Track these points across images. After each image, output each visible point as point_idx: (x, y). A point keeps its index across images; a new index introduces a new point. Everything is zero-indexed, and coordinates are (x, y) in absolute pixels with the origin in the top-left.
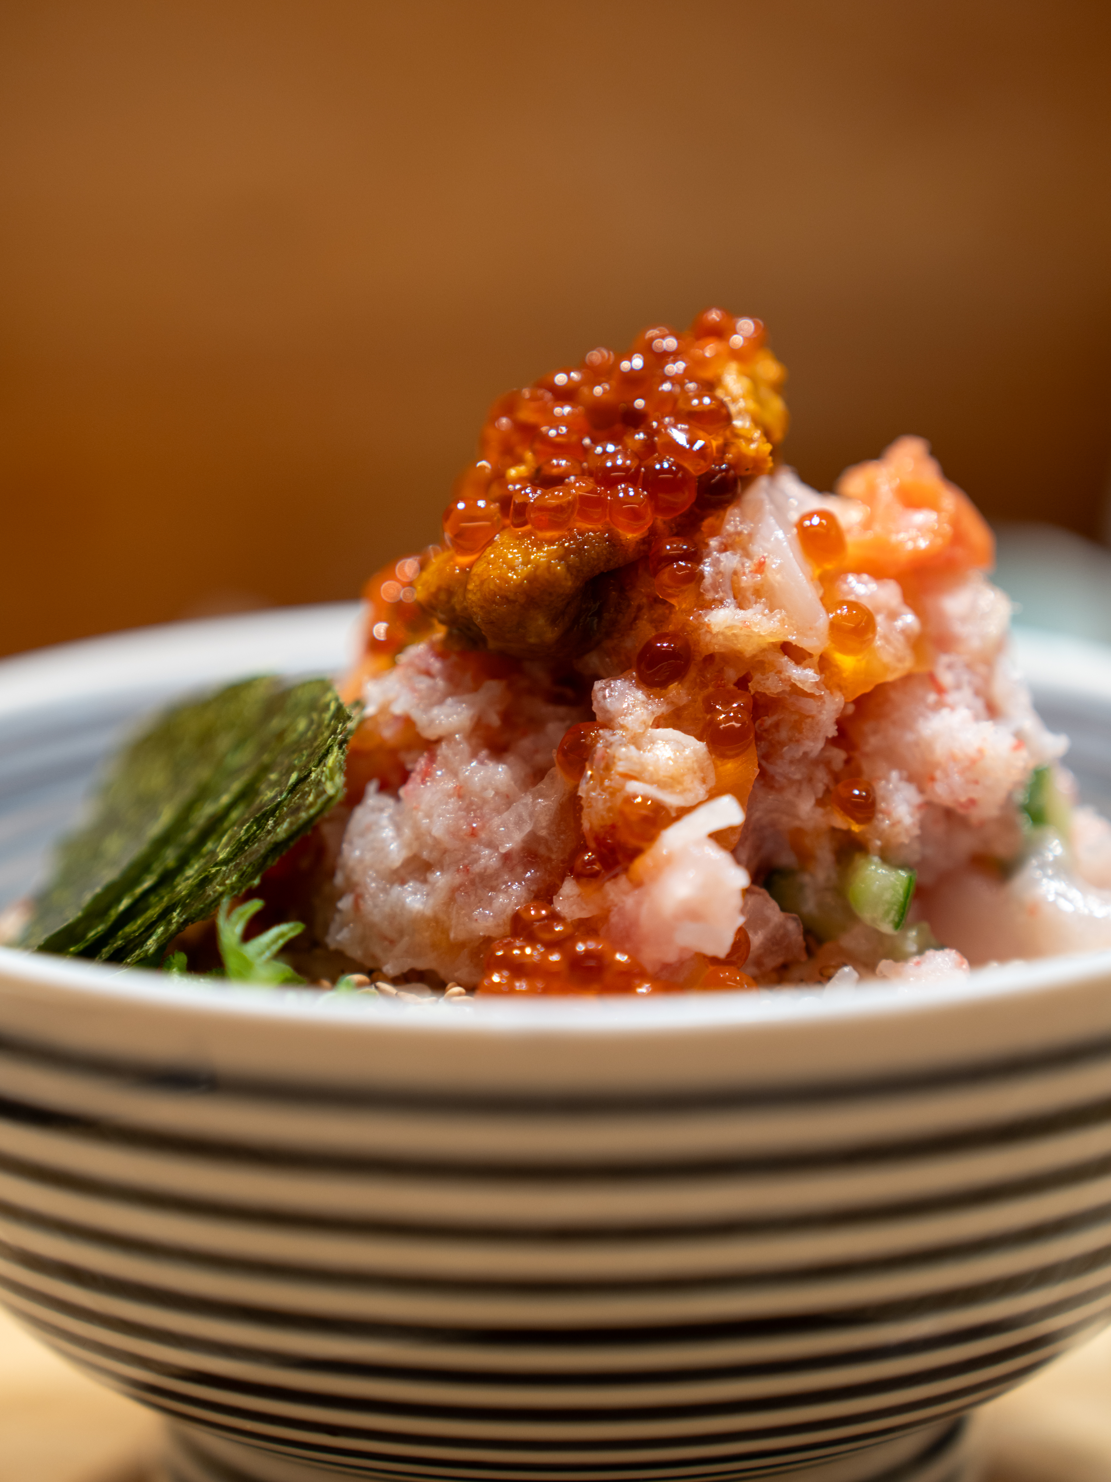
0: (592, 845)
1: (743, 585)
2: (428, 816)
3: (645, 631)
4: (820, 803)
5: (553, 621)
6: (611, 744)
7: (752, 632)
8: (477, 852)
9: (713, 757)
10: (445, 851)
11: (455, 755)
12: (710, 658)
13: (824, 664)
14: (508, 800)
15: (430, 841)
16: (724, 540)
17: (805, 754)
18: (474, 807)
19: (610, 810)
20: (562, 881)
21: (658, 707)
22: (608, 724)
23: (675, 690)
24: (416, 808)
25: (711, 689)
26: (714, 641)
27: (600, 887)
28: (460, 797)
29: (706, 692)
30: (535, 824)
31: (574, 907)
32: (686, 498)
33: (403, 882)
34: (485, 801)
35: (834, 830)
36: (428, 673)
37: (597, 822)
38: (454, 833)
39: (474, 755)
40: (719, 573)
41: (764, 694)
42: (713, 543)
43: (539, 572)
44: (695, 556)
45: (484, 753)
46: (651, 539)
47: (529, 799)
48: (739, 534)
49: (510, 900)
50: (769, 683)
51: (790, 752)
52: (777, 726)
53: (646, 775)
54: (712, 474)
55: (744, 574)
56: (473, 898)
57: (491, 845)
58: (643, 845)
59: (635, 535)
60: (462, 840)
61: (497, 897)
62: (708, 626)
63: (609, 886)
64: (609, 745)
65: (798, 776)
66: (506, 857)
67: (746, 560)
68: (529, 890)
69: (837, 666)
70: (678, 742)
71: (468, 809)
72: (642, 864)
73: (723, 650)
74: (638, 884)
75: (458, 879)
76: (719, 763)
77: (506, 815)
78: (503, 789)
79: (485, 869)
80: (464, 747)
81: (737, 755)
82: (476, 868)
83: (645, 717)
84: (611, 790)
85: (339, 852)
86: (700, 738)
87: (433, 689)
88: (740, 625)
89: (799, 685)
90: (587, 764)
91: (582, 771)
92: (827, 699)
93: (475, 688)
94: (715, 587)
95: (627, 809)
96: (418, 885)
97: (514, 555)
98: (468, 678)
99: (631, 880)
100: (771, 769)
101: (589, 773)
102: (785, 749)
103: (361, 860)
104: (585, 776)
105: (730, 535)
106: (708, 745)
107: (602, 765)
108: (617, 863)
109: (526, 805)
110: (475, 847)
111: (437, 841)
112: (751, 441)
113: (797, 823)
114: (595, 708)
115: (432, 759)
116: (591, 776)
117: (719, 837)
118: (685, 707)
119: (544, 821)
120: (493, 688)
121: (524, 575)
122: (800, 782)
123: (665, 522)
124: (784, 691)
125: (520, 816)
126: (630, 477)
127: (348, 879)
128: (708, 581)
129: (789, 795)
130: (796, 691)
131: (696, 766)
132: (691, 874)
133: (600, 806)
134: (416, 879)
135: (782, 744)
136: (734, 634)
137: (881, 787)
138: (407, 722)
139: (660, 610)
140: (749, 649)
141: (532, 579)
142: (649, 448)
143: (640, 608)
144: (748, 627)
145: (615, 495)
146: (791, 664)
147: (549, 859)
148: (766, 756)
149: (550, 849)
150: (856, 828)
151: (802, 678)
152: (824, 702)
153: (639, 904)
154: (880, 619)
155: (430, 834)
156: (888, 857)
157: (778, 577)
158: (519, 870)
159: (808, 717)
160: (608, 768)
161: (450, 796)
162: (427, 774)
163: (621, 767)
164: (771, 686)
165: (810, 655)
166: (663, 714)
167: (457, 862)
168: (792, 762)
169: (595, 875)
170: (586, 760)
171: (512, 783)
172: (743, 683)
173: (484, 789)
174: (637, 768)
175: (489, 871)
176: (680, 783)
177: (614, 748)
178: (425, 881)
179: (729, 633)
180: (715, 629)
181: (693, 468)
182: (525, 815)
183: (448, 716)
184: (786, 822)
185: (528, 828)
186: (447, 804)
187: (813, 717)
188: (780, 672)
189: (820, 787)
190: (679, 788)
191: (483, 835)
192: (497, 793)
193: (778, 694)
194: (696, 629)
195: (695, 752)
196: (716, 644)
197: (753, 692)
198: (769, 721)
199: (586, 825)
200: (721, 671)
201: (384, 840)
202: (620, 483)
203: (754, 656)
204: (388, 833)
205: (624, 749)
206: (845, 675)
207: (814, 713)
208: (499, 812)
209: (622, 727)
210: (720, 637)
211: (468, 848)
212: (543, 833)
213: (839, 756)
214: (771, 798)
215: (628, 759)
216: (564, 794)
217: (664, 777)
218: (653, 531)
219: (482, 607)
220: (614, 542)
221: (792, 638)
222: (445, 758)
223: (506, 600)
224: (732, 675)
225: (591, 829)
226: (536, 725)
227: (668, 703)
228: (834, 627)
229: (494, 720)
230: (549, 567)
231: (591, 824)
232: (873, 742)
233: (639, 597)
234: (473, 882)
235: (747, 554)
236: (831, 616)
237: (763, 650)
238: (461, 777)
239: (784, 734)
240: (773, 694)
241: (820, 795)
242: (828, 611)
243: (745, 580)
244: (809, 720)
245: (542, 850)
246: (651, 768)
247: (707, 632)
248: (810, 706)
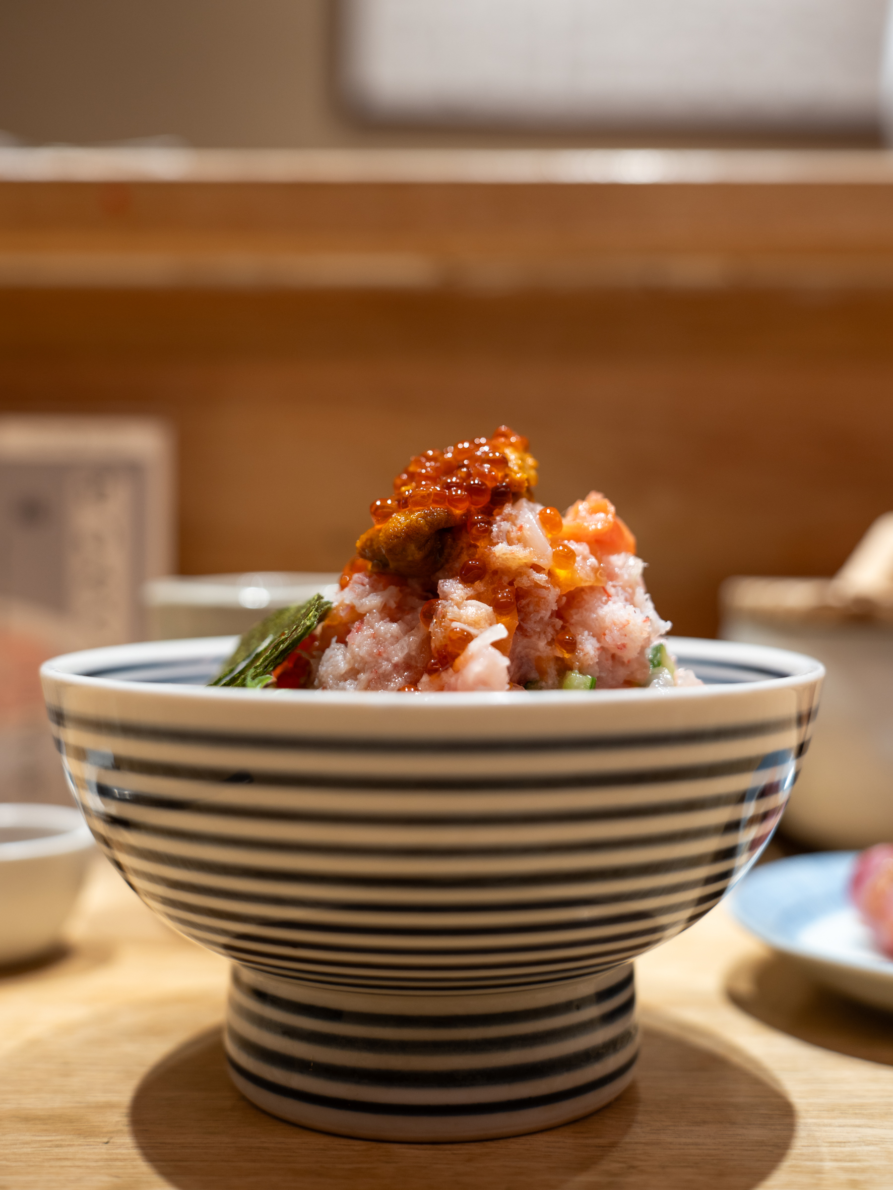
0: (436, 655)
1: (512, 536)
2: (359, 647)
3: (464, 557)
4: (549, 644)
5: (419, 548)
6: (446, 606)
7: (515, 556)
8: (381, 663)
9: (496, 614)
10: (366, 663)
11: (372, 619)
12: (495, 572)
13: (550, 574)
14: (397, 639)
15: (359, 659)
16: (503, 517)
17: (542, 618)
18: (381, 642)
19: (444, 637)
20: (421, 676)
21: (469, 591)
22: (446, 598)
23: (477, 583)
24: (353, 644)
25: (496, 585)
26: (497, 561)
27: (439, 675)
28: (374, 638)
29: (492, 586)
30: (410, 648)
31: (427, 686)
32: (485, 500)
33: (346, 680)
34: (386, 639)
35: (558, 659)
36: (363, 585)
37: (438, 643)
38: (371, 654)
39: (382, 619)
40: (500, 531)
41: (521, 588)
42: (498, 518)
43: (411, 523)
44: (490, 524)
45: (388, 619)
46: (468, 514)
47: (406, 638)
48: (511, 515)
49: (396, 685)
50: (523, 581)
51: (535, 617)
52: (528, 604)
53: (462, 620)
54: (497, 488)
55: (512, 531)
56: (378, 685)
57: (388, 660)
58: (460, 652)
59: (460, 511)
60: (374, 657)
61: (391, 684)
62: (494, 553)
63: (443, 675)
64: (444, 607)
65: (538, 630)
66: (396, 666)
67: (513, 526)
68: (406, 681)
69: (557, 576)
70: (479, 606)
71: (378, 644)
72: (459, 661)
73: (501, 566)
74: (457, 672)
75: (372, 676)
76: (499, 618)
77: (395, 646)
78: (395, 634)
79: (385, 671)
80: (377, 615)
81: (508, 614)
82: (381, 671)
83: (462, 595)
84: (445, 627)
85: (317, 671)
86: (490, 606)
87: (364, 591)
88: (510, 552)
89: (538, 582)
90: (434, 616)
91: (432, 619)
92: (552, 589)
93: (385, 588)
94: (498, 537)
95: (451, 635)
96: (353, 681)
97: (402, 519)
98: (381, 585)
99: (454, 671)
100: (525, 626)
101: (435, 620)
102: (532, 615)
103: (326, 671)
104: (433, 622)
105: (506, 515)
106: (493, 608)
107: (441, 616)
108: (447, 663)
109: (405, 640)
110: (380, 661)
111: (362, 658)
112: (516, 473)
113: (538, 654)
114: (438, 592)
115: (362, 622)
116: (436, 622)
117: (496, 644)
118: (483, 593)
119: (414, 647)
120: (393, 589)
121: (405, 525)
122: (539, 633)
123: (475, 509)
124: (531, 586)
125: (402, 646)
126: (458, 486)
127: (320, 681)
128: (494, 534)
129: (534, 639)
130: (537, 586)
131: (487, 617)
133: (440, 635)
134: (352, 679)
135: (530, 613)
136: (506, 558)
137: (579, 638)
138: (352, 608)
139: (472, 550)
140: (514, 565)
141: (408, 527)
142: (469, 475)
143: (462, 548)
144: (513, 553)
145: (450, 492)
146: (534, 572)
147: (417, 667)
148: (522, 620)
149: (416, 662)
150: (567, 656)
151: (539, 578)
152: (550, 591)
153: (457, 680)
154: (578, 559)
155: (359, 655)
156: (582, 671)
157: (529, 533)
158: (402, 671)
159: (543, 598)
160: (444, 617)
161: (369, 638)
162: (359, 629)
163: (449, 616)
164: (524, 582)
165: (544, 569)
166: (472, 595)
167: (371, 668)
168: (535, 622)
169: (436, 670)
170: (433, 614)
171: (400, 631)
172: (511, 584)
173: (386, 634)
174: (458, 617)
175: (387, 672)
176: (479, 624)
177: (446, 608)
178: (356, 679)
179: (504, 557)
180: (497, 554)
181: (490, 484)
182: (405, 646)
183: (370, 601)
184: (533, 654)
185: (406, 651)
186: (367, 641)
187: (545, 598)
188: (528, 577)
189: (550, 637)
190: (478, 626)
191: (384, 655)
192: (392, 636)
193: (529, 587)
194: (488, 556)
195: (487, 610)
196: (498, 562)
197: (516, 587)
198: (524, 602)
199: (433, 645)
200: (501, 578)
201: (338, 661)
202: (453, 487)
203: (517, 569)
204: (340, 657)
205: (451, 608)
206: (561, 580)
207: (545, 596)
208: (393, 645)
209: (452, 599)
210: (500, 559)
211: (377, 661)
212: (413, 653)
213: (559, 623)
214: (525, 641)
215: (453, 612)
216: (424, 635)
217: (471, 621)
218: (469, 511)
219: (385, 543)
220: (450, 514)
221: (535, 560)
222: (368, 620)
223: (397, 537)
224: (506, 580)
225: (435, 647)
226: (413, 609)
227: (474, 590)
228: (556, 555)
229: (393, 605)
230: (417, 521)
231: (435, 646)
232: (575, 618)
233: (463, 543)
234: (379, 678)
235: (514, 524)
236: (554, 550)
237: (521, 567)
238: (375, 629)
239: (531, 608)
240: (526, 587)
241: (549, 640)
242: (553, 548)
243: (513, 535)
244: (543, 600)
245: (413, 663)
246: (464, 617)
247: (493, 556)
248: (544, 592)
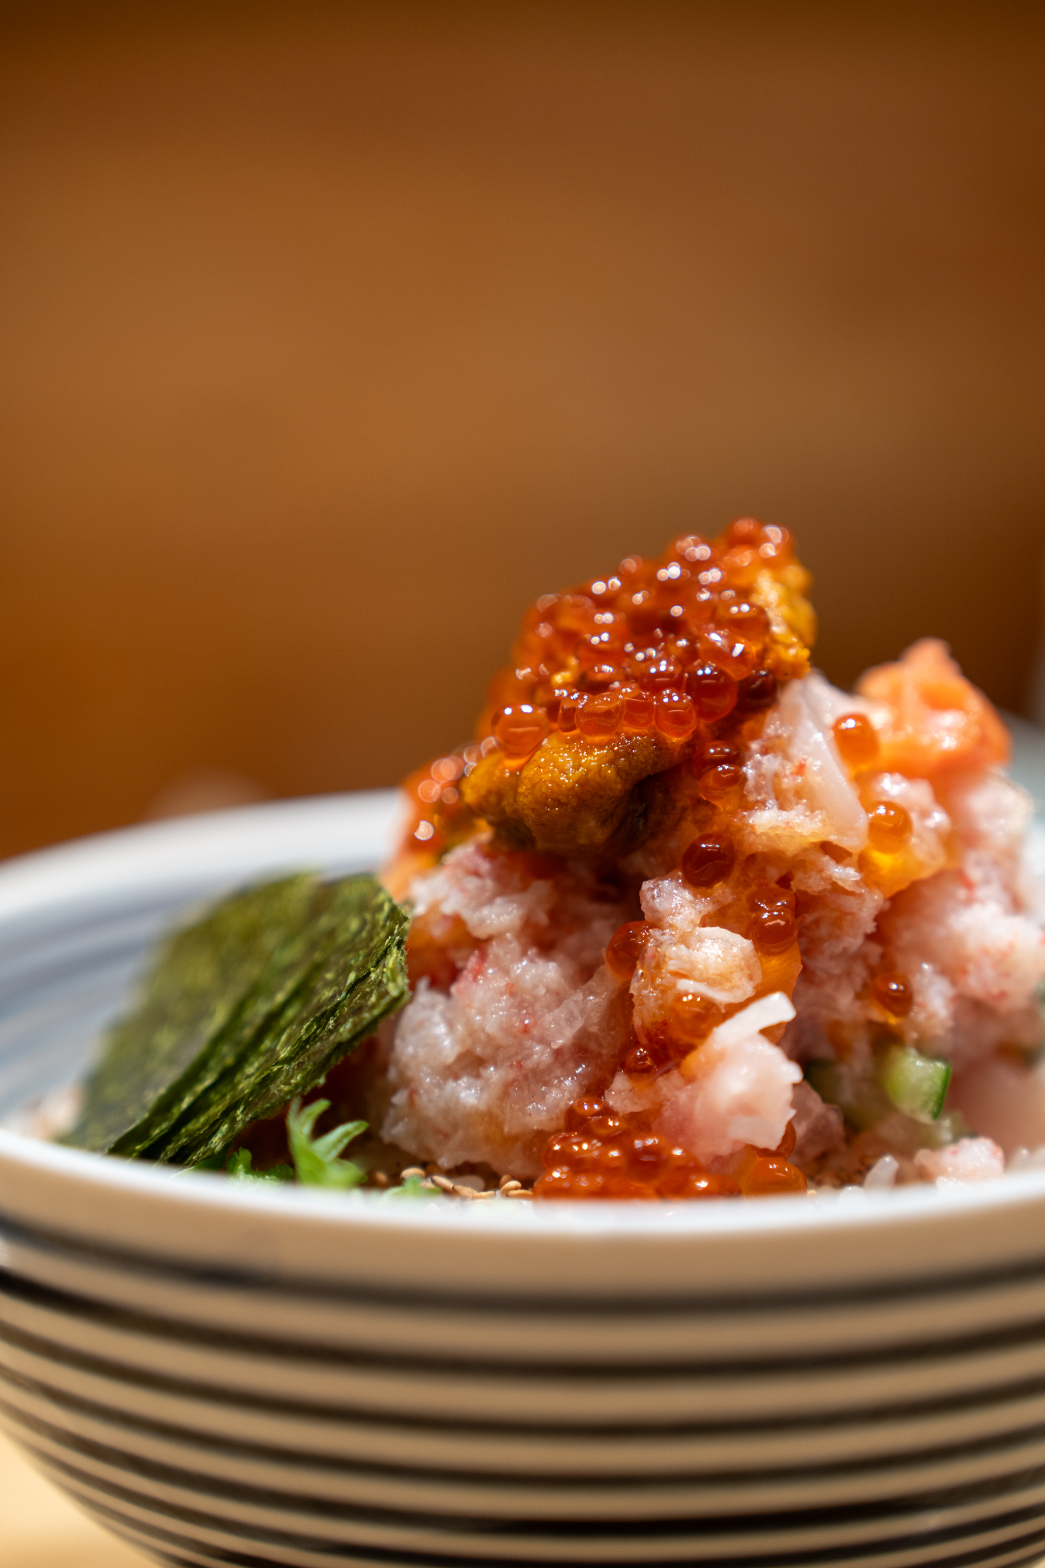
0: (644, 1041)
1: (784, 786)
2: (481, 1012)
3: (689, 832)
4: (858, 996)
5: (603, 823)
6: (661, 943)
7: (795, 832)
8: (531, 1048)
9: (760, 954)
10: (498, 1048)
11: (506, 953)
12: (752, 858)
13: (863, 863)
14: (558, 998)
15: (483, 1037)
16: (765, 744)
17: (845, 950)
18: (526, 1004)
19: (661, 1007)
20: (613, 1076)
21: (705, 906)
22: (657, 924)
23: (720, 889)
24: (469, 1006)
25: (754, 888)
26: (758, 841)
27: (652, 1083)
28: (512, 994)
29: (748, 892)
30: (586, 1020)
31: (627, 1101)
32: (727, 703)
33: (456, 1077)
34: (536, 999)
35: (870, 1023)
36: (476, 874)
37: (648, 1020)
38: (507, 1030)
39: (524, 954)
40: (760, 775)
41: (805, 893)
42: (755, 746)
43: (589, 776)
44: (737, 759)
45: (532, 952)
46: (694, 745)
47: (579, 996)
48: (779, 737)
49: (563, 1095)
50: (811, 882)
51: (829, 948)
52: (817, 922)
53: (696, 973)
54: (750, 680)
55: (785, 776)
56: (526, 1092)
57: (543, 1041)
58: (696, 1041)
59: (680, 739)
60: (515, 1036)
61: (550, 1092)
62: (752, 827)
63: (661, 1081)
64: (659, 944)
65: (837, 971)
66: (558, 1053)
67: (785, 762)
68: (581, 1085)
69: (874, 865)
70: (727, 941)
71: (520, 1006)
72: (693, 1061)
73: (766, 850)
74: (690, 1080)
75: (512, 1074)
76: (764, 960)
77: (557, 1011)
78: (554, 986)
79: (538, 1064)
80: (515, 946)
81: (782, 952)
82: (529, 1064)
83: (693, 916)
84: (662, 987)
85: (391, 1047)
86: (746, 936)
87: (482, 889)
88: (783, 825)
89: (840, 883)
90: (638, 963)
91: (633, 968)
92: (867, 897)
93: (524, 888)
94: (758, 789)
95: (679, 1007)
96: (472, 1080)
97: (566, 759)
98: (516, 879)
99: (683, 1076)
100: (812, 964)
101: (641, 971)
102: (826, 945)
103: (415, 1057)
104: (637, 975)
105: (770, 738)
106: (754, 944)
107: (653, 964)
108: (667, 1058)
109: (576, 1002)
110: (528, 1043)
111: (490, 1038)
112: (789, 646)
113: (836, 1016)
114: (643, 908)
115: (483, 957)
116: (642, 974)
117: (767, 1033)
118: (729, 906)
119: (595, 1017)
120: (541, 888)
121: (575, 779)
122: (839, 977)
123: (707, 726)
124: (825, 890)
125: (571, 1013)
126: (675, 683)
127: (401, 1075)
128: (751, 783)
129: (828, 989)
130: (837, 889)
131: (743, 964)
132: (744, 1070)
133: (652, 1003)
134: (469, 1074)
135: (822, 940)
136: (777, 835)
137: (917, 981)
138: (457, 921)
139: (703, 811)
140: (791, 848)
141: (583, 782)
142: (691, 654)
143: (684, 809)
144: (791, 828)
145: (660, 700)
146: (832, 863)
147: (600, 1055)
148: (806, 953)
149: (600, 1045)
150: (893, 1020)
151: (843, 876)
152: (864, 900)
153: (693, 1098)
154: (914, 817)
155: (483, 1031)
156: (925, 1049)
157: (819, 779)
158: (571, 1065)
159: (848, 914)
160: (658, 966)
161: (502, 994)
162: (478, 972)
163: (672, 965)
164: (813, 884)
165: (849, 854)
166: (709, 912)
167: (510, 1058)
168: (832, 957)
169: (647, 1070)
170: (637, 959)
171: (562, 981)
172: (785, 881)
173: (536, 987)
174: (688, 966)
175: (542, 1067)
176: (729, 980)
177: (664, 947)
178: (478, 1076)
179: (772, 834)
180: (759, 830)
181: (735, 674)
182: (576, 1012)
183: (498, 916)
184: (825, 1015)
185: (579, 1024)
186: (499, 1001)
187: (853, 914)
188: (821, 871)
189: (858, 981)
190: (728, 985)
191: (535, 1032)
192: (548, 991)
193: (820, 892)
194: (740, 830)
195: (742, 949)
196: (760, 844)
197: (794, 890)
198: (809, 918)
199: (637, 1021)
200: (763, 870)
201: (437, 1037)
202: (665, 688)
203: (796, 856)
204: (441, 1029)
205: (674, 948)
206: (883, 873)
207: (855, 910)
208: (550, 1009)
209: (671, 926)
210: (764, 838)
211: (520, 1044)
212: (594, 1029)
213: (875, 950)
214: (812, 992)
215: (679, 958)
216: (614, 991)
217: (714, 974)
218: (696, 735)
219: (533, 810)
220: (660, 745)
221: (833, 838)
222: (496, 956)
223: (559, 803)
224: (774, 873)
225: (643, 1026)
226: (581, 922)
227: (714, 903)
228: (875, 827)
229: (542, 918)
230: (600, 770)
231: (643, 1021)
232: (906, 937)
233: (683, 800)
234: (526, 1077)
235: (787, 757)
236: (870, 816)
237: (805, 850)
238: (513, 975)
239: (824, 930)
240: (815, 892)
241: (859, 988)
242: (868, 811)
243: (787, 783)
244: (849, 918)
245: (593, 1046)
246: (700, 966)
247: (751, 832)
248: (850, 903)
